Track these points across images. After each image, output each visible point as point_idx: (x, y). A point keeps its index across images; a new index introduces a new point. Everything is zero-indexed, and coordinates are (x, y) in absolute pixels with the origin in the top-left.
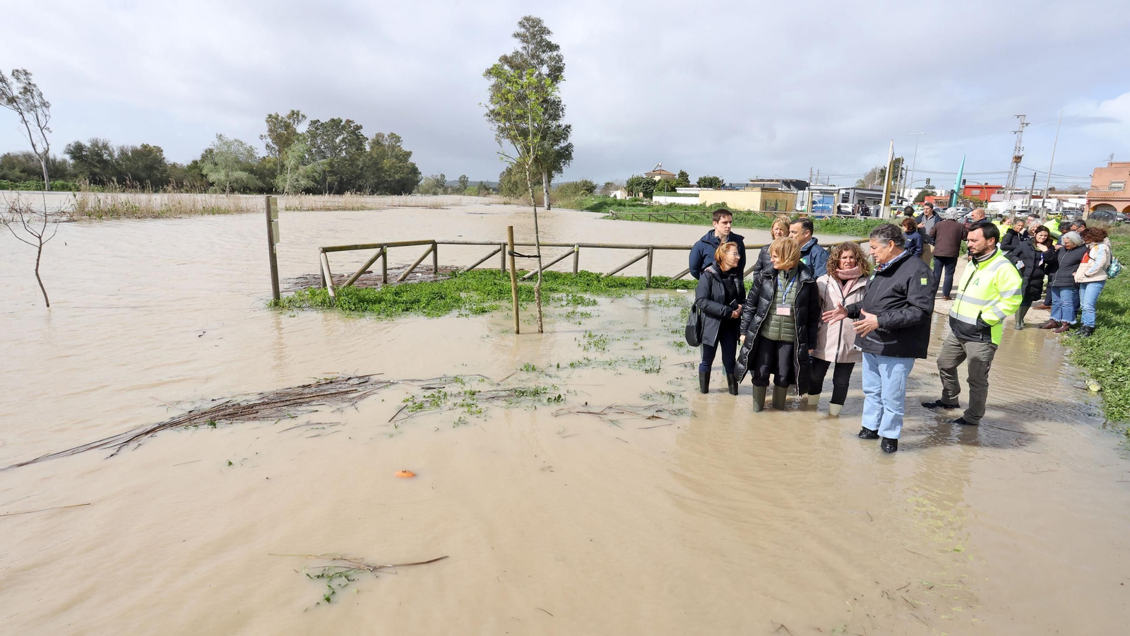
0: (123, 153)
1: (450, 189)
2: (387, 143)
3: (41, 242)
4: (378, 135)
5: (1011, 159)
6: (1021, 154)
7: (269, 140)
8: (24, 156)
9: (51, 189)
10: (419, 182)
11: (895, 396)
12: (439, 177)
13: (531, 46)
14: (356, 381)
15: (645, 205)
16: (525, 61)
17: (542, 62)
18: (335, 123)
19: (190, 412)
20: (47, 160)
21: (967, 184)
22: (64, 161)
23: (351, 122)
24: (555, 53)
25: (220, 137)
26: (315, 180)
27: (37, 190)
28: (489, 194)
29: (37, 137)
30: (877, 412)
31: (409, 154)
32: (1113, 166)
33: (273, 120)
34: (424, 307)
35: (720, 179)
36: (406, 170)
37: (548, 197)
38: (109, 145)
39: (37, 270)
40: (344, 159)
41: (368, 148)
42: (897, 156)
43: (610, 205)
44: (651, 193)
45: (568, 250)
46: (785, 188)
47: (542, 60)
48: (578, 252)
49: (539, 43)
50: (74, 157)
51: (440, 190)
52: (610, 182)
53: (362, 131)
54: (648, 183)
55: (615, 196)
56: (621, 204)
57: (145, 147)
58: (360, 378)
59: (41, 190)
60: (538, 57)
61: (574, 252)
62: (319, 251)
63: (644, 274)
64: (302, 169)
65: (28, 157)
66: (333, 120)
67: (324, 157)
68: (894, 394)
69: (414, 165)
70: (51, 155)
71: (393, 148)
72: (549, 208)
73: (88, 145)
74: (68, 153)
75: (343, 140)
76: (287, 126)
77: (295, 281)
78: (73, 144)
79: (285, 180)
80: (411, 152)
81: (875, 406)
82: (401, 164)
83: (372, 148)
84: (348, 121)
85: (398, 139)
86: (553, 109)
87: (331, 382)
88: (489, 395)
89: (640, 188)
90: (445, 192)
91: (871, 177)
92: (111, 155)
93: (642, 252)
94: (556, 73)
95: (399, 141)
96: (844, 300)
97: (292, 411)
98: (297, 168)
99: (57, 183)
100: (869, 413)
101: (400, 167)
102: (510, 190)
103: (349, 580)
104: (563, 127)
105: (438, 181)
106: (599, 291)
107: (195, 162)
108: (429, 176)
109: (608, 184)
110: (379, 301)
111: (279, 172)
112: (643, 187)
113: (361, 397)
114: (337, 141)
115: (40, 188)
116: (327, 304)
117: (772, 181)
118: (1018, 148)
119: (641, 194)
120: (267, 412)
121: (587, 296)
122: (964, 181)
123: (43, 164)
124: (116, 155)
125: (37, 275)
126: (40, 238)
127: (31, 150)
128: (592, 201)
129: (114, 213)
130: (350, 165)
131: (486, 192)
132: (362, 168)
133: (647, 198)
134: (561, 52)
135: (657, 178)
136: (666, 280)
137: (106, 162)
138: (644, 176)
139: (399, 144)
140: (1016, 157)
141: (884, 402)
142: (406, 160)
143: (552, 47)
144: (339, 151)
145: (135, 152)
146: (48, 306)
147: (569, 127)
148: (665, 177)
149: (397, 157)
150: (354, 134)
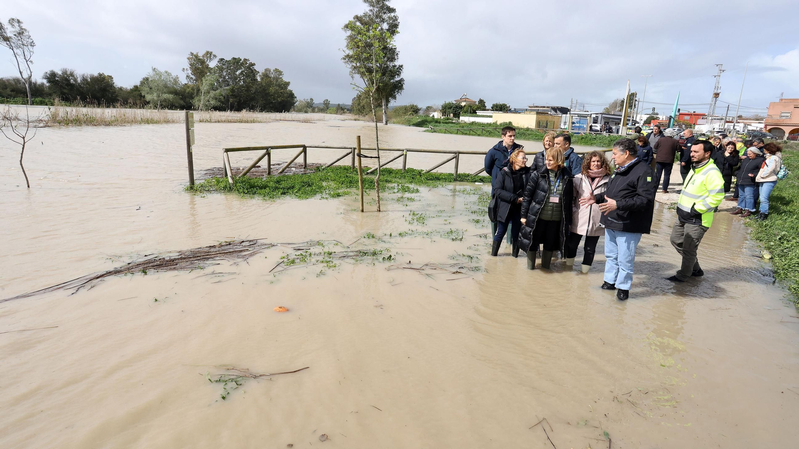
0: (84, 79)
1: (317, 109)
2: (273, 76)
3: (24, 141)
4: (266, 70)
5: (712, 95)
6: (719, 91)
7: (190, 72)
8: (14, 80)
9: (33, 103)
10: (295, 103)
11: (628, 260)
12: (309, 100)
13: (376, 9)
14: (247, 244)
15: (454, 123)
16: (372, 19)
17: (383, 21)
18: (236, 62)
19: (129, 264)
20: (30, 83)
21: (681, 112)
22: (43, 84)
23: (247, 60)
24: (392, 14)
25: (154, 70)
26: (220, 101)
27: (22, 104)
28: (344, 113)
29: (23, 66)
30: (615, 271)
31: (288, 84)
32: (783, 101)
33: (193, 58)
34: (297, 192)
35: (508, 105)
36: (286, 95)
37: (386, 116)
38: (75, 73)
39: (21, 161)
40: (242, 86)
41: (259, 79)
42: (632, 92)
43: (430, 122)
44: (459, 114)
45: (400, 153)
46: (553, 112)
47: (384, 19)
48: (406, 155)
49: (382, 8)
50: (49, 82)
51: (310, 110)
52: (430, 106)
53: (256, 67)
54: (456, 107)
55: (433, 116)
56: (437, 121)
57: (100, 75)
58: (250, 241)
59: (25, 104)
60: (381, 17)
61: (403, 155)
62: (223, 151)
63: (453, 171)
64: (212, 93)
65: (17, 81)
66: (234, 59)
67: (228, 85)
68: (626, 258)
69: (291, 91)
70: (33, 80)
71: (277, 79)
72: (386, 124)
73: (60, 73)
74: (45, 78)
75: (242, 73)
76: (203, 62)
77: (205, 172)
78: (49, 72)
79: (200, 101)
80: (289, 82)
81: (613, 267)
82: (282, 91)
83: (262, 79)
84: (245, 60)
85: (280, 73)
86: (391, 54)
87: (230, 244)
88: (342, 255)
89: (451, 110)
90: (313, 111)
91: (614, 105)
92: (75, 80)
93: (452, 155)
94: (393, 28)
96: (593, 192)
97: (202, 263)
98: (209, 93)
99: (37, 99)
100: (608, 271)
101: (281, 93)
102: (359, 110)
103: (237, 384)
104: (398, 66)
105: (308, 103)
106: (420, 182)
107: (136, 87)
108: (302, 99)
109: (429, 107)
110: (265, 187)
111: (195, 94)
113: (251, 255)
114: (238, 73)
115: (25, 103)
116: (228, 189)
117: (544, 107)
118: (717, 88)
119: (452, 115)
120: (183, 264)
121: (412, 186)
122: (679, 110)
123: (27, 86)
124: (79, 80)
125: (21, 164)
126: (24, 138)
127: (19, 76)
128: (417, 119)
129: (77, 122)
130: (246, 91)
131: (342, 111)
132: (255, 93)
133: (456, 117)
134: (397, 14)
135: (463, 104)
136: (468, 175)
137: (72, 85)
138: (454, 102)
139: (281, 76)
140: (715, 94)
141: (619, 264)
142: (286, 88)
143: (392, 10)
144: (239, 81)
145: (93, 78)
146: (29, 187)
147: (402, 66)
148: (468, 103)
149: (279, 86)
150: (250, 71)
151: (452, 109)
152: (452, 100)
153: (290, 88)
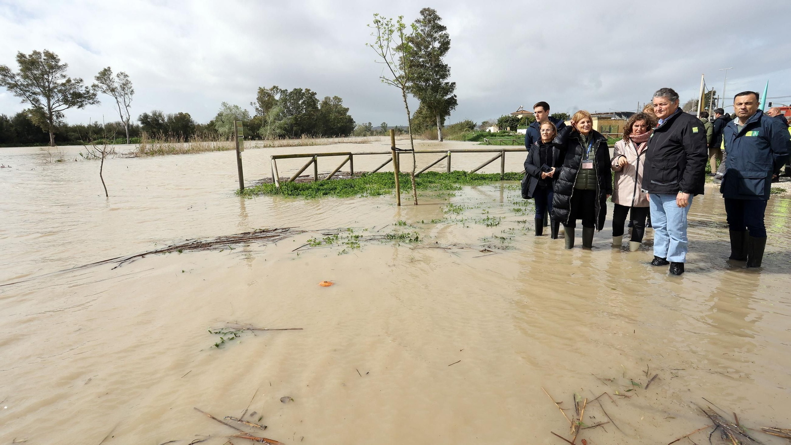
0: (170, 118)
1: (375, 132)
2: (332, 103)
4: (326, 98)
7: (258, 105)
8: (116, 123)
9: (130, 143)
10: (354, 128)
11: (679, 227)
12: (368, 125)
13: (427, 29)
15: (511, 135)
16: (423, 39)
17: (435, 39)
18: (298, 93)
20: (128, 125)
22: (138, 127)
23: (308, 90)
24: (444, 32)
25: (224, 104)
26: (285, 129)
27: (123, 144)
28: (401, 134)
29: (124, 112)
30: (665, 243)
31: (347, 110)
33: (262, 92)
35: (567, 115)
36: (345, 121)
37: (441, 133)
38: (162, 114)
40: (304, 114)
41: (319, 107)
42: (709, 88)
43: (485, 137)
44: (516, 127)
46: (618, 118)
47: (435, 38)
49: (433, 27)
50: (143, 123)
51: (369, 133)
52: (486, 121)
53: (317, 97)
54: (513, 120)
55: (490, 131)
56: (493, 135)
57: (181, 114)
59: (125, 144)
60: (432, 36)
64: (278, 123)
65: (118, 124)
66: (295, 89)
67: (292, 115)
68: (677, 225)
69: (350, 116)
70: (131, 123)
71: (336, 106)
72: (442, 140)
73: (151, 115)
74: (140, 120)
75: (303, 103)
76: (270, 96)
78: (142, 115)
79: (266, 131)
80: (348, 108)
81: (662, 238)
82: (342, 116)
83: (322, 107)
85: (339, 100)
86: (443, 70)
89: (507, 124)
90: (372, 134)
91: (689, 105)
92: (163, 120)
94: (445, 46)
95: (340, 102)
96: (639, 157)
98: (274, 122)
99: (133, 139)
100: (658, 244)
101: (341, 118)
102: (415, 130)
104: (450, 83)
105: (366, 127)
107: (212, 122)
108: (361, 124)
109: (484, 122)
111: (263, 125)
112: (510, 123)
114: (300, 102)
115: (124, 143)
117: (608, 113)
119: (508, 128)
123: (126, 127)
124: (166, 120)
127: (120, 120)
128: (473, 134)
130: (308, 118)
131: (399, 133)
132: (316, 120)
133: (513, 131)
134: (448, 31)
135: (520, 116)
137: (161, 124)
138: (510, 116)
139: (340, 103)
141: (669, 233)
142: (345, 114)
143: (442, 28)
144: (301, 110)
145: (176, 118)
147: (454, 83)
148: (526, 115)
149: (339, 112)
150: (311, 98)
151: (509, 122)
152: (508, 113)
153: (348, 114)
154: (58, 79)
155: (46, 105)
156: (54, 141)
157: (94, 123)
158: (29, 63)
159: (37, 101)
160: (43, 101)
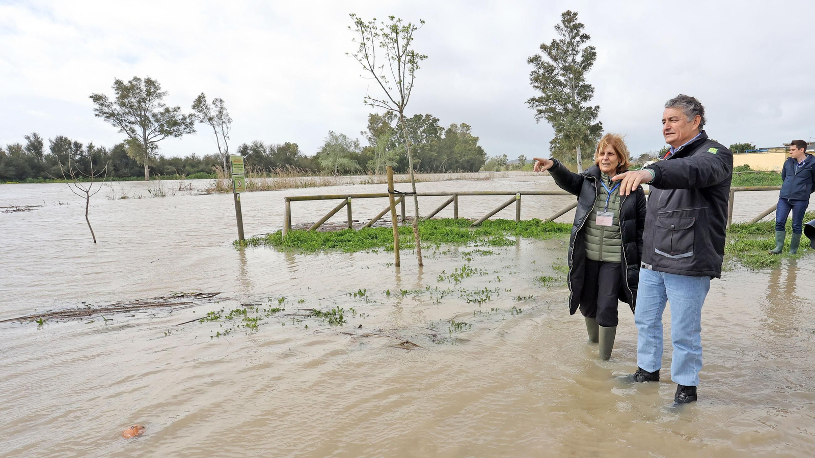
0: (272, 149)
1: (511, 166)
2: (459, 131)
4: (452, 126)
7: (369, 134)
8: (215, 156)
12: (502, 157)
18: (418, 120)
20: (226, 156)
23: (430, 115)
25: (331, 134)
29: (222, 143)
31: (476, 139)
33: (374, 119)
38: (264, 144)
40: (425, 145)
41: (443, 137)
50: (242, 154)
51: (503, 168)
53: (439, 124)
57: (286, 144)
66: (416, 116)
69: (480, 148)
70: (229, 153)
71: (464, 135)
73: (251, 145)
74: (239, 151)
75: (424, 131)
76: (385, 123)
78: (242, 146)
80: (478, 138)
82: (470, 147)
83: (447, 136)
84: (427, 116)
85: (468, 127)
86: (585, 91)
90: (507, 169)
92: (265, 151)
94: (589, 60)
95: (469, 129)
101: (469, 150)
104: (594, 108)
105: (501, 160)
111: (373, 158)
114: (419, 132)
123: (224, 159)
124: (268, 151)
127: (218, 152)
130: (429, 149)
132: (439, 151)
137: (261, 156)
139: (468, 132)
142: (474, 144)
143: (587, 38)
144: (421, 140)
145: (279, 149)
147: (598, 107)
149: (466, 142)
150: (432, 126)
153: (478, 144)
154: (155, 107)
155: (142, 135)
156: (148, 175)
157: (191, 155)
158: (125, 90)
159: (133, 131)
160: (139, 130)
